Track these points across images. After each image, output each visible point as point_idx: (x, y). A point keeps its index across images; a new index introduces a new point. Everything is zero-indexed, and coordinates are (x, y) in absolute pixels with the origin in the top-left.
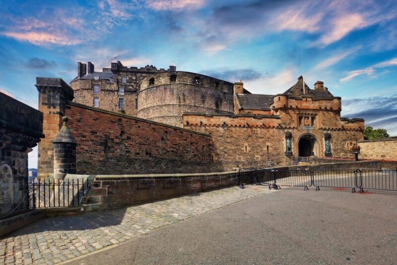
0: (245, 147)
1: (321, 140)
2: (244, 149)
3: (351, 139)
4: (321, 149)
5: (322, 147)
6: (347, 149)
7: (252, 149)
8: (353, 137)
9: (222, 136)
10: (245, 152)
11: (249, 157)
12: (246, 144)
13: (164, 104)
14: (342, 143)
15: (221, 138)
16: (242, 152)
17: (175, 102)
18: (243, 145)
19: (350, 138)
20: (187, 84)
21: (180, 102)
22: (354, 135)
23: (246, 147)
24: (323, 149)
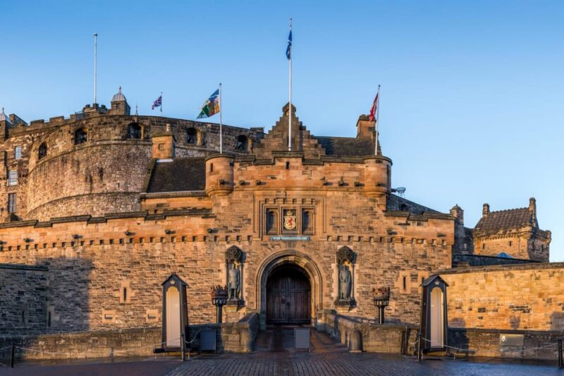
0: (122, 290)
1: (327, 269)
2: (120, 294)
3: (415, 266)
4: (326, 290)
5: (329, 286)
6: (401, 291)
7: (140, 294)
8: (420, 260)
9: (72, 268)
10: (122, 301)
11: (131, 313)
12: (125, 283)
13: (60, 197)
14: (388, 275)
15: (69, 272)
16: (116, 302)
17: (82, 189)
18: (118, 285)
19: (411, 263)
20: (109, 145)
21: (92, 188)
22: (424, 256)
23: (125, 290)
24: (331, 291)
